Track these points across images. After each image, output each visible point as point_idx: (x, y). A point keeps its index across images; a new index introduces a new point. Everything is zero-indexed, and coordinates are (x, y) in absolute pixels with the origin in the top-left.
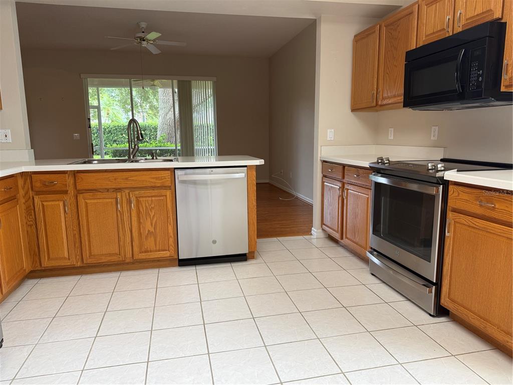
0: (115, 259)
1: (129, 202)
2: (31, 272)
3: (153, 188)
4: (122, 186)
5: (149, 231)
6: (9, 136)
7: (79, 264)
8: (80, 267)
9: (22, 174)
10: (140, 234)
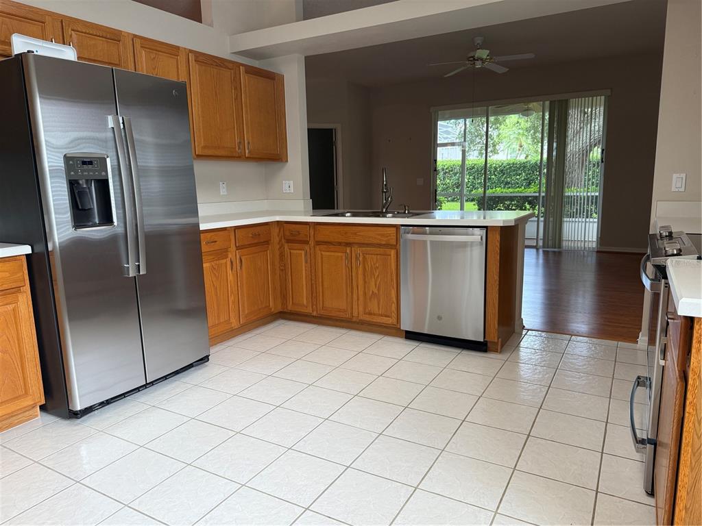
1: (357, 259)
5: (373, 292)
6: (292, 187)
7: (314, 313)
8: (315, 317)
9: (277, 222)
10: (365, 294)
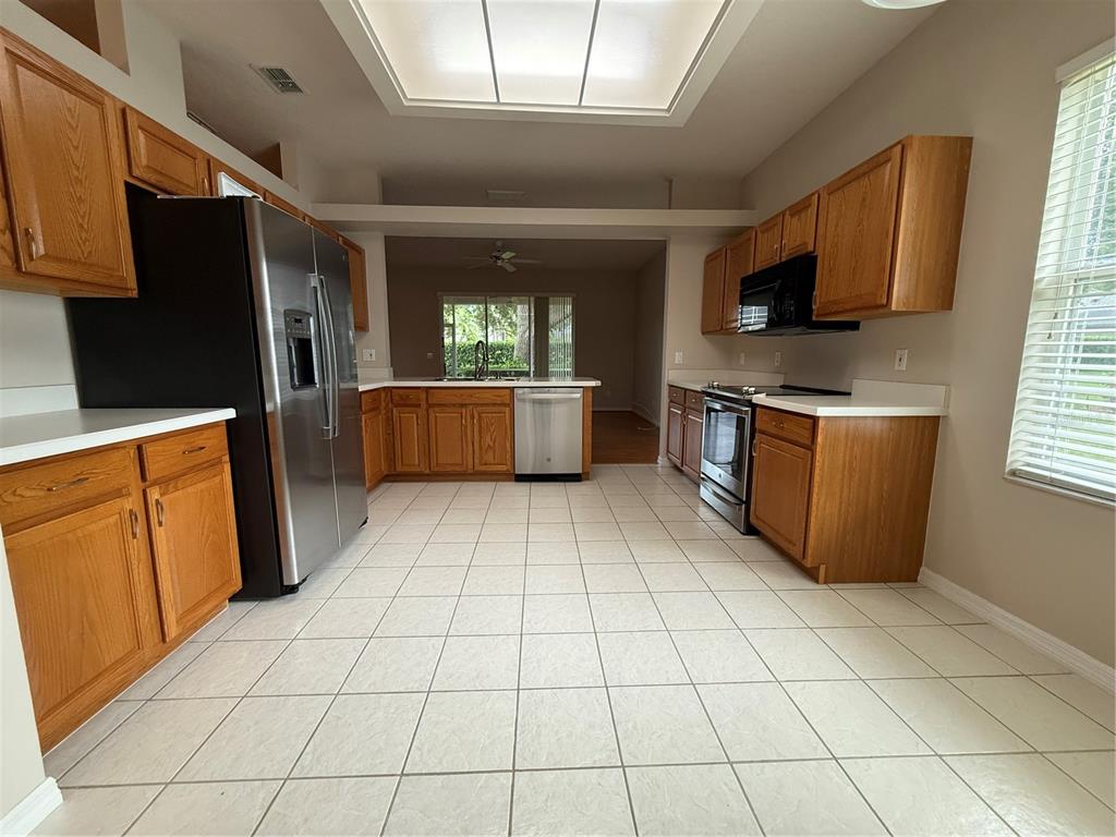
0: (458, 469)
1: (473, 417)
2: (388, 476)
3: (494, 404)
4: (467, 402)
5: (488, 445)
6: (374, 356)
7: (427, 471)
8: (428, 475)
9: (385, 388)
10: (481, 448)
